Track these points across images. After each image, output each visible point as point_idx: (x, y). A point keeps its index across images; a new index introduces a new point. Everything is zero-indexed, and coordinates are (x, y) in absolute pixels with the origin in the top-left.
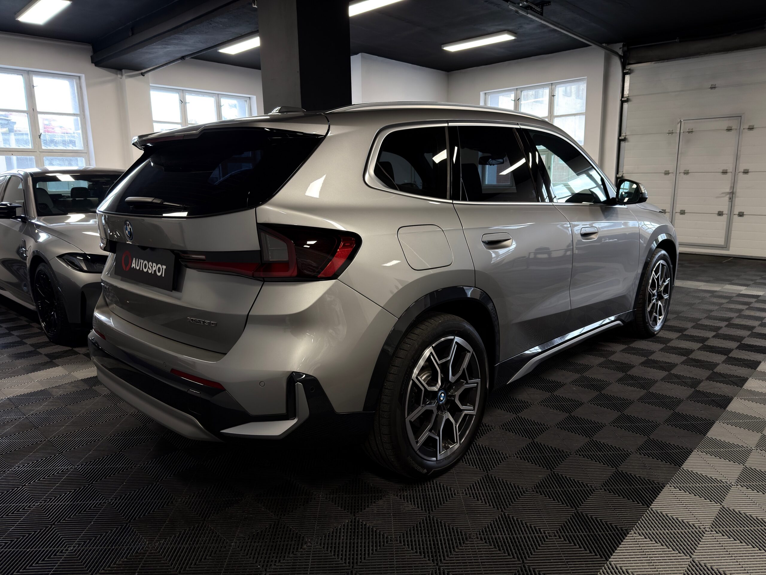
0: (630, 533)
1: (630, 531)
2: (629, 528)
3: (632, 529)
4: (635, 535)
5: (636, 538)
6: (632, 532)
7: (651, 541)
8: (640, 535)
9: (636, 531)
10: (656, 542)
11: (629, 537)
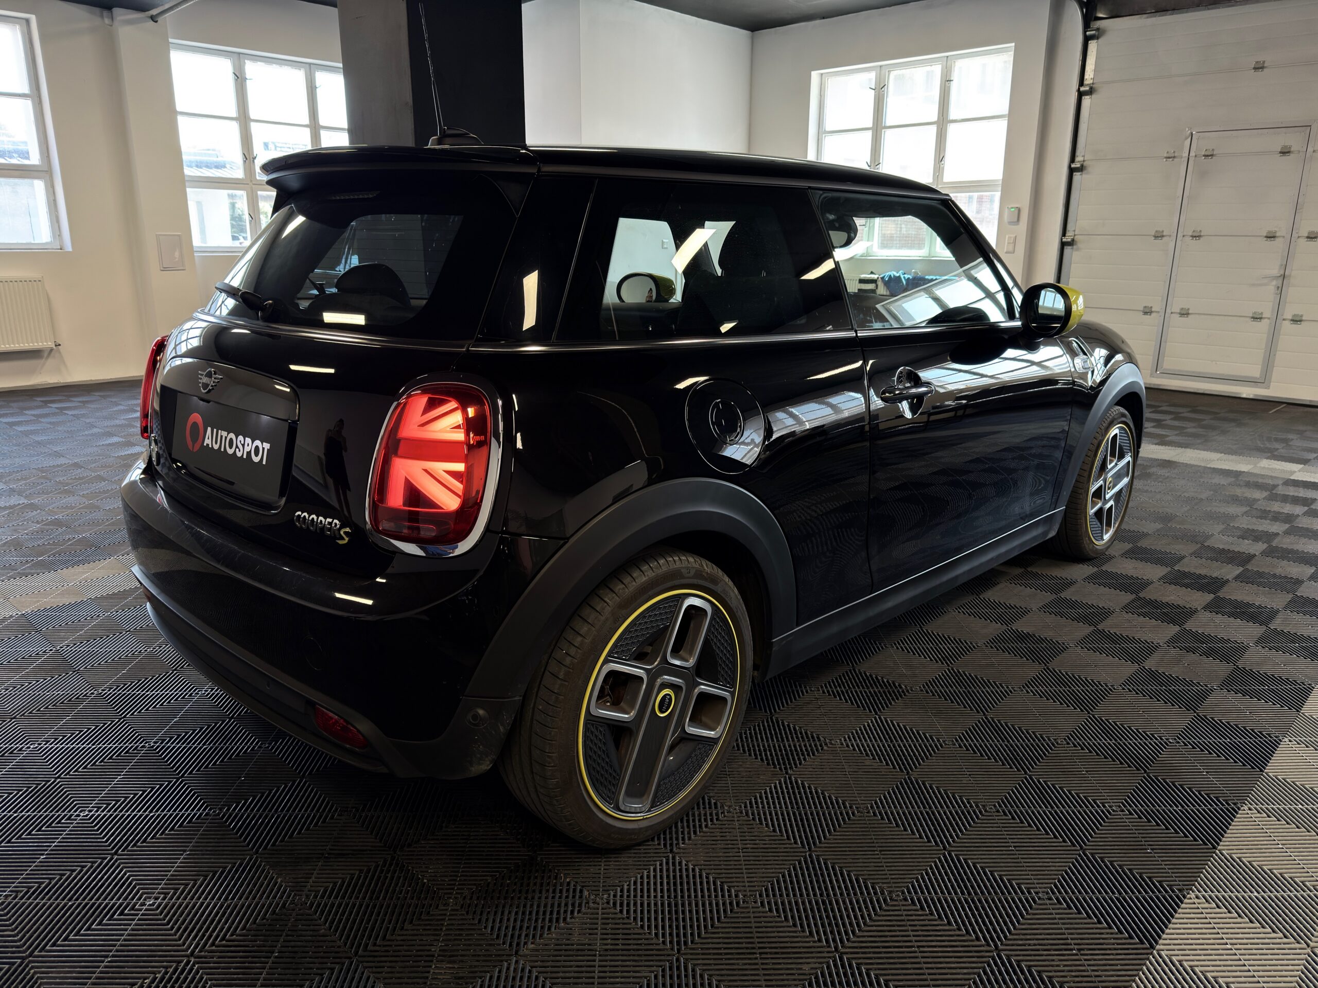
0: (1188, 896)
1: (1188, 894)
2: (1185, 887)
3: (1191, 889)
4: (1196, 901)
5: (1199, 906)
6: (1192, 895)
7: (1230, 912)
8: (1207, 901)
9: (1199, 894)
10: (1240, 916)
11: (1186, 904)
